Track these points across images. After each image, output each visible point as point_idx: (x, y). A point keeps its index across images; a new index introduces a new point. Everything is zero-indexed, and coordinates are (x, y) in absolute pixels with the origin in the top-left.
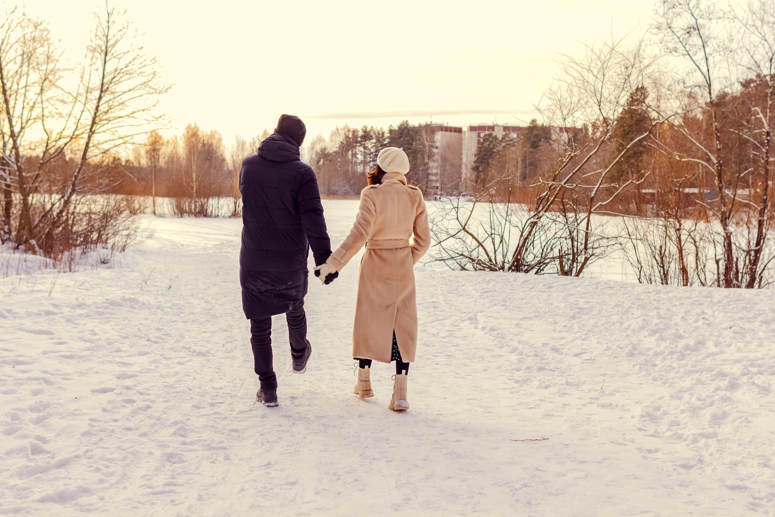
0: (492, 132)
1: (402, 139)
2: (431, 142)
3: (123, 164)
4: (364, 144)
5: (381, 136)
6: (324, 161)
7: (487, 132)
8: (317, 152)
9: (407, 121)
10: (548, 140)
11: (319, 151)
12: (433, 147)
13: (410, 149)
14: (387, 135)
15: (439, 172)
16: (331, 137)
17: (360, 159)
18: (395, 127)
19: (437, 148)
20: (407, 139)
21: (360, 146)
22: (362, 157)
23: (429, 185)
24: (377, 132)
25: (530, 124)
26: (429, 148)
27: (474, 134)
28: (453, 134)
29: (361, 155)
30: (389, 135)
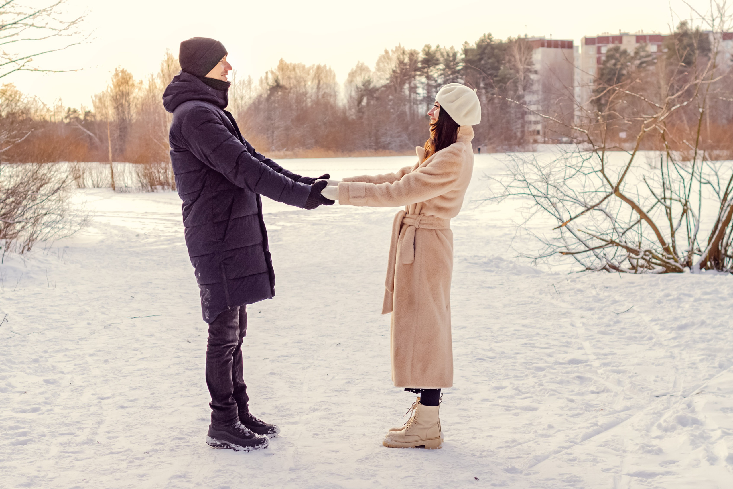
0: (619, 45)
1: (483, 62)
2: (528, 65)
3: (82, 117)
4: (427, 73)
5: (451, 59)
6: (368, 100)
7: (611, 46)
8: (357, 88)
9: (490, 35)
10: (705, 53)
11: (360, 85)
12: (530, 72)
13: (496, 76)
14: (460, 56)
15: (540, 108)
16: (378, 64)
17: (422, 95)
18: (473, 44)
19: (536, 72)
20: (490, 61)
21: (420, 75)
22: (425, 91)
23: (526, 129)
24: (445, 54)
25: (678, 28)
26: (524, 73)
27: (592, 50)
28: (559, 50)
29: (423, 88)
30: (463, 56)
